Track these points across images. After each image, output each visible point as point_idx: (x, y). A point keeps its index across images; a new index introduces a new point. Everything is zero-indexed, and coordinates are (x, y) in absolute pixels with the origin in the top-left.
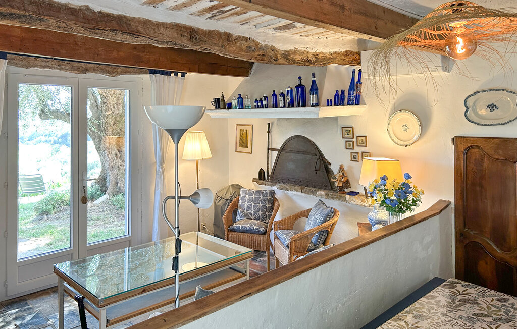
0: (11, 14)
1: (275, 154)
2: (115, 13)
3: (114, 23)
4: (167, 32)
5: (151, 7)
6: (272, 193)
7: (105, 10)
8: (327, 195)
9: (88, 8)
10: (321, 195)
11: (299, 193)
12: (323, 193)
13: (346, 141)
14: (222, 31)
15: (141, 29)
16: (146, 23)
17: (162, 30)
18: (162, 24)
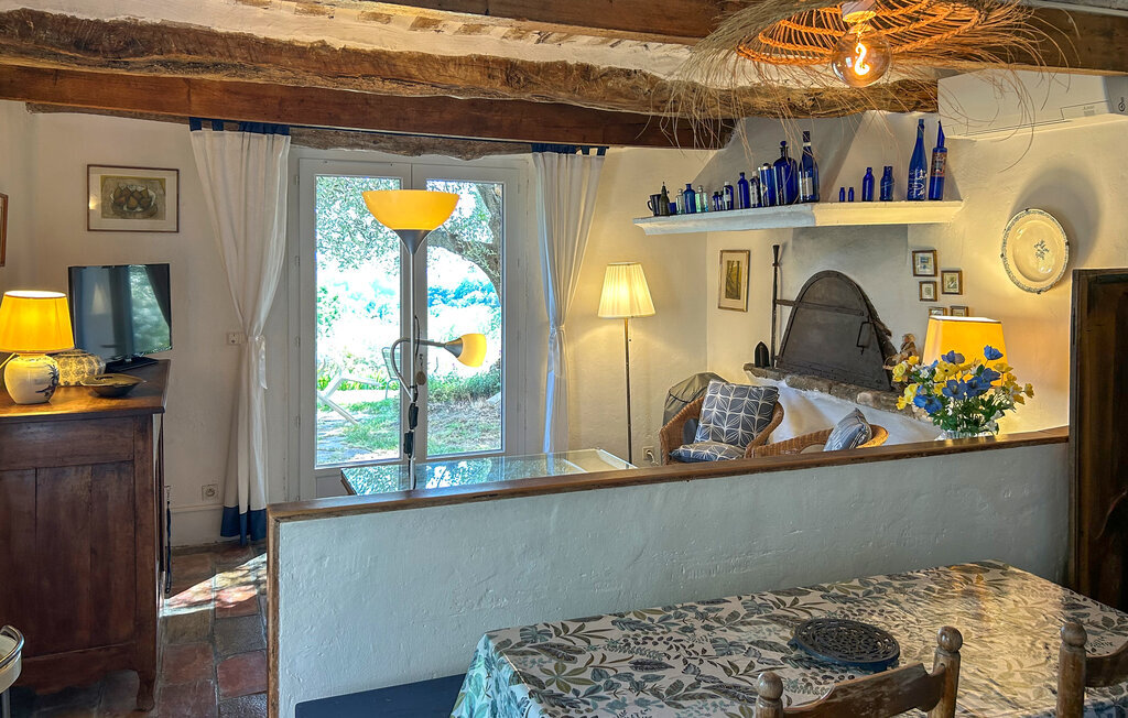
0: (215, 65)
1: (788, 310)
2: (368, 48)
3: (367, 65)
4: (462, 73)
5: (430, 33)
6: (772, 393)
7: (352, 45)
8: (876, 399)
9: (324, 45)
10: (865, 400)
11: (826, 396)
12: (868, 395)
13: (921, 283)
14: (571, 62)
15: (414, 71)
16: (423, 60)
17: (452, 70)
18: (453, 59)
